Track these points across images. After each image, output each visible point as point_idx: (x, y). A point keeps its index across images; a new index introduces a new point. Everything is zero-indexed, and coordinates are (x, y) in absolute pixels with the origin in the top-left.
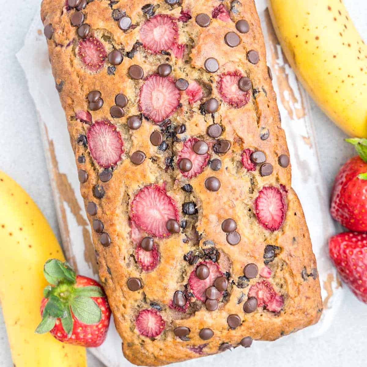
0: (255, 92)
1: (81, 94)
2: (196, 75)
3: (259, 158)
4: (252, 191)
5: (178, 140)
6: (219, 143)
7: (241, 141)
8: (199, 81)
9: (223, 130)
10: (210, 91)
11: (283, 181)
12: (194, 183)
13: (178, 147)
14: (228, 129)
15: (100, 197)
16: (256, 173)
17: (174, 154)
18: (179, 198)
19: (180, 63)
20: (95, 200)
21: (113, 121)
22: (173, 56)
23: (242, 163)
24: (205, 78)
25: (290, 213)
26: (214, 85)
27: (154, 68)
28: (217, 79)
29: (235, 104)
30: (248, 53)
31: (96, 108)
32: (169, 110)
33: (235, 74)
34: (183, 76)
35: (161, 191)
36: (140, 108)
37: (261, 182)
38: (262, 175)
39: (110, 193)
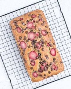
0: (48, 33)
1: (18, 37)
2: (37, 31)
3: (50, 44)
4: (49, 50)
5: (36, 43)
6: (43, 42)
7: (46, 41)
8: (38, 32)
9: (43, 40)
10: (40, 34)
11: (55, 47)
12: (39, 50)
13: (36, 44)
14: (44, 40)
15: (24, 54)
16: (50, 46)
17: (35, 45)
18: (37, 53)
19: (34, 30)
20: (23, 55)
21: (24, 41)
22: (33, 29)
23: (47, 45)
24: (39, 31)
25: (57, 53)
26: (41, 33)
27: (30, 31)
28: (41, 31)
29: (45, 35)
30: (46, 26)
31: (21, 39)
32: (33, 38)
33: (44, 30)
34: (35, 32)
35: (34, 52)
36: (28, 38)
37: (51, 48)
38: (51, 47)
39: (25, 53)
